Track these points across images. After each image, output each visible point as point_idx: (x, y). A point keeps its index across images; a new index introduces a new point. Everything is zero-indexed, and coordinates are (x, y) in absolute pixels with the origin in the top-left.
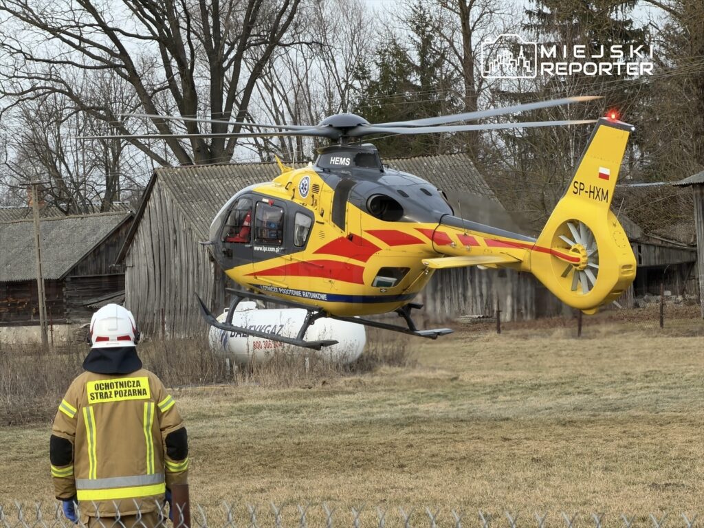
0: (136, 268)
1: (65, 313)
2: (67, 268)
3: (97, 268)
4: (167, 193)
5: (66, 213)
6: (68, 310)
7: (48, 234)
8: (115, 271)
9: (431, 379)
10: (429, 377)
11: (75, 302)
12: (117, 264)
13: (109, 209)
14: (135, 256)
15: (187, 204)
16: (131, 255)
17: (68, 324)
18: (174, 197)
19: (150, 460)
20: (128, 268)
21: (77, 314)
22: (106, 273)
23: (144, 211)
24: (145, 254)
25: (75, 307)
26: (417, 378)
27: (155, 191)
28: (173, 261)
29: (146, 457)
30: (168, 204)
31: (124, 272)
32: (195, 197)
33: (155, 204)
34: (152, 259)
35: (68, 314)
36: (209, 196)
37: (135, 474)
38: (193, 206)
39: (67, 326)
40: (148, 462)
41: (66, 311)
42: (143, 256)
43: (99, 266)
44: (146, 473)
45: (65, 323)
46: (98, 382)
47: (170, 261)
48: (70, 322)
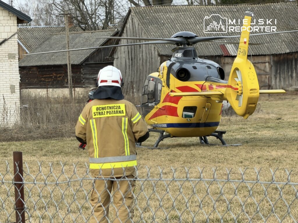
0: (119, 59)
1: (82, 82)
2: (84, 59)
3: (99, 59)
4: (136, 20)
5: (84, 30)
6: (84, 80)
7: (74, 40)
8: (108, 60)
9: (267, 119)
10: (266, 118)
11: (88, 76)
12: (109, 57)
13: (107, 28)
14: (119, 53)
15: (146, 26)
16: (117, 52)
17: (84, 87)
18: (139, 22)
19: (127, 148)
20: (115, 59)
21: (88, 83)
22: (104, 62)
23: (124, 29)
24: (124, 52)
25: (87, 79)
26: (260, 118)
27: (130, 19)
28: (138, 56)
29: (124, 146)
30: (137, 26)
31: (113, 61)
32: (151, 23)
33: (130, 26)
34: (128, 55)
35: (84, 82)
36: (158, 22)
37: (119, 155)
38: (150, 27)
39: (83, 89)
40: (126, 149)
41: (82, 81)
42: (123, 53)
43: (100, 58)
44: (125, 155)
45: (82, 87)
46: (98, 106)
47: (137, 56)
48: (85, 87)
